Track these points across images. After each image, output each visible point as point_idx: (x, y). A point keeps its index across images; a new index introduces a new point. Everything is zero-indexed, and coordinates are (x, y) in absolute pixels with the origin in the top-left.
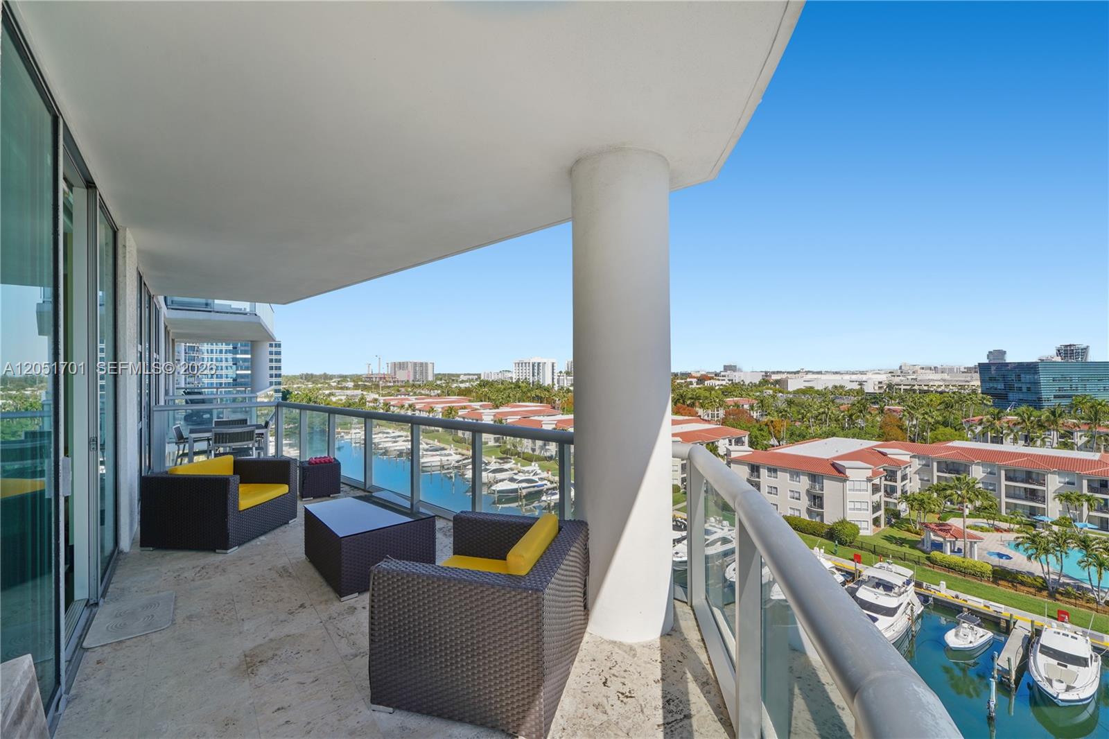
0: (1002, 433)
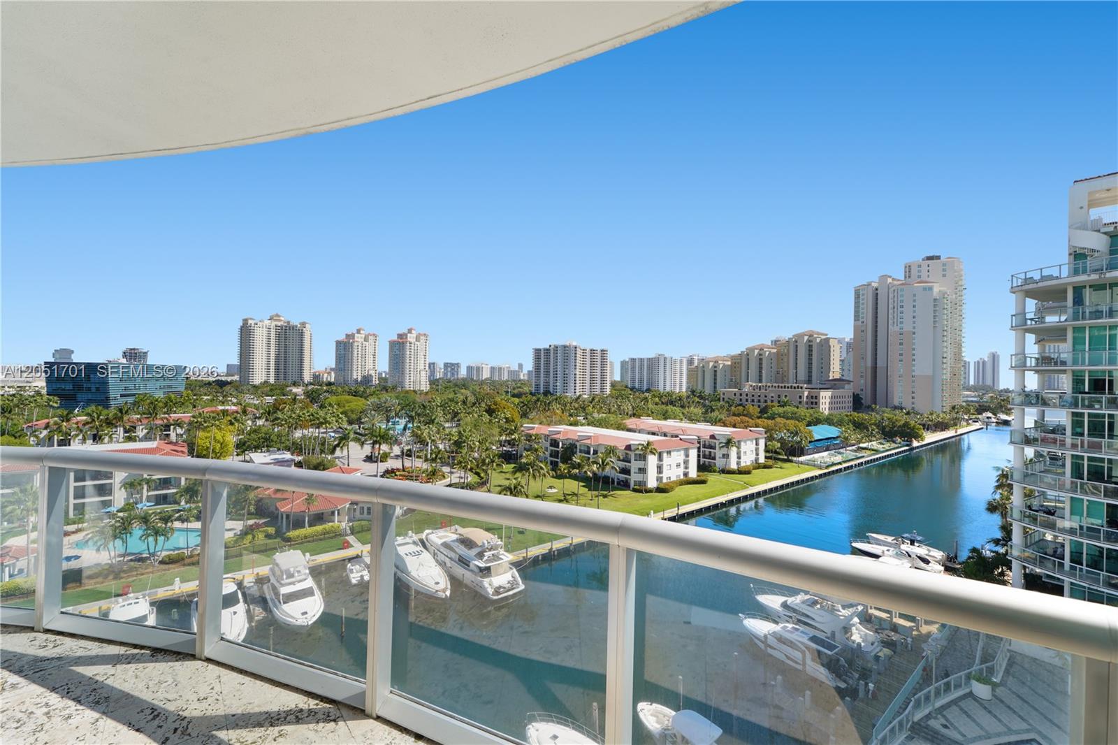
0: (70, 435)
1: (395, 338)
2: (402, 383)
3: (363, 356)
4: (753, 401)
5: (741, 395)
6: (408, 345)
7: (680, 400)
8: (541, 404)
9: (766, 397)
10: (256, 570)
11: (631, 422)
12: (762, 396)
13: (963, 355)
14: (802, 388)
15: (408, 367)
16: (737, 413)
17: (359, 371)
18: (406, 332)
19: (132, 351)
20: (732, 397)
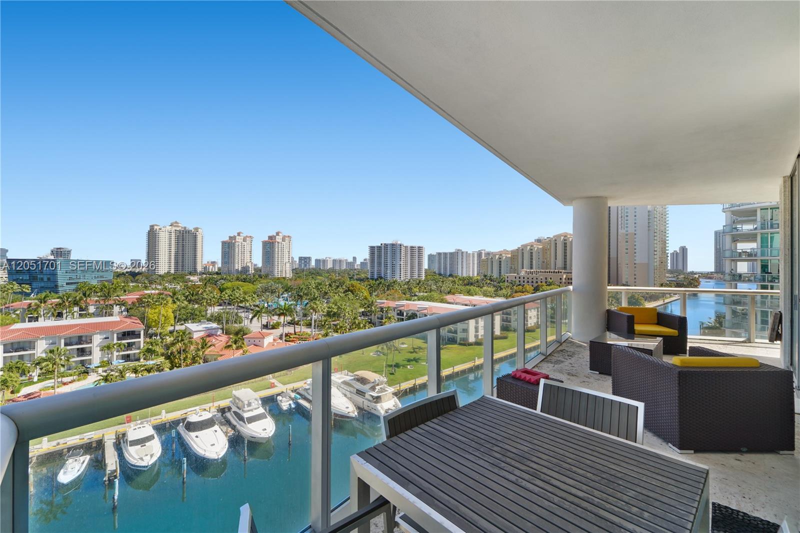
0: (40, 314)
1: (267, 239)
2: (272, 272)
3: (243, 253)
4: (528, 282)
5: (520, 278)
6: (277, 244)
7: (477, 282)
8: (382, 286)
9: (537, 279)
10: (216, 404)
11: (449, 298)
12: (535, 278)
13: (667, 248)
14: (561, 272)
15: (276, 260)
16: (518, 290)
17: (240, 264)
18: (275, 235)
19: (59, 250)
20: (514, 279)
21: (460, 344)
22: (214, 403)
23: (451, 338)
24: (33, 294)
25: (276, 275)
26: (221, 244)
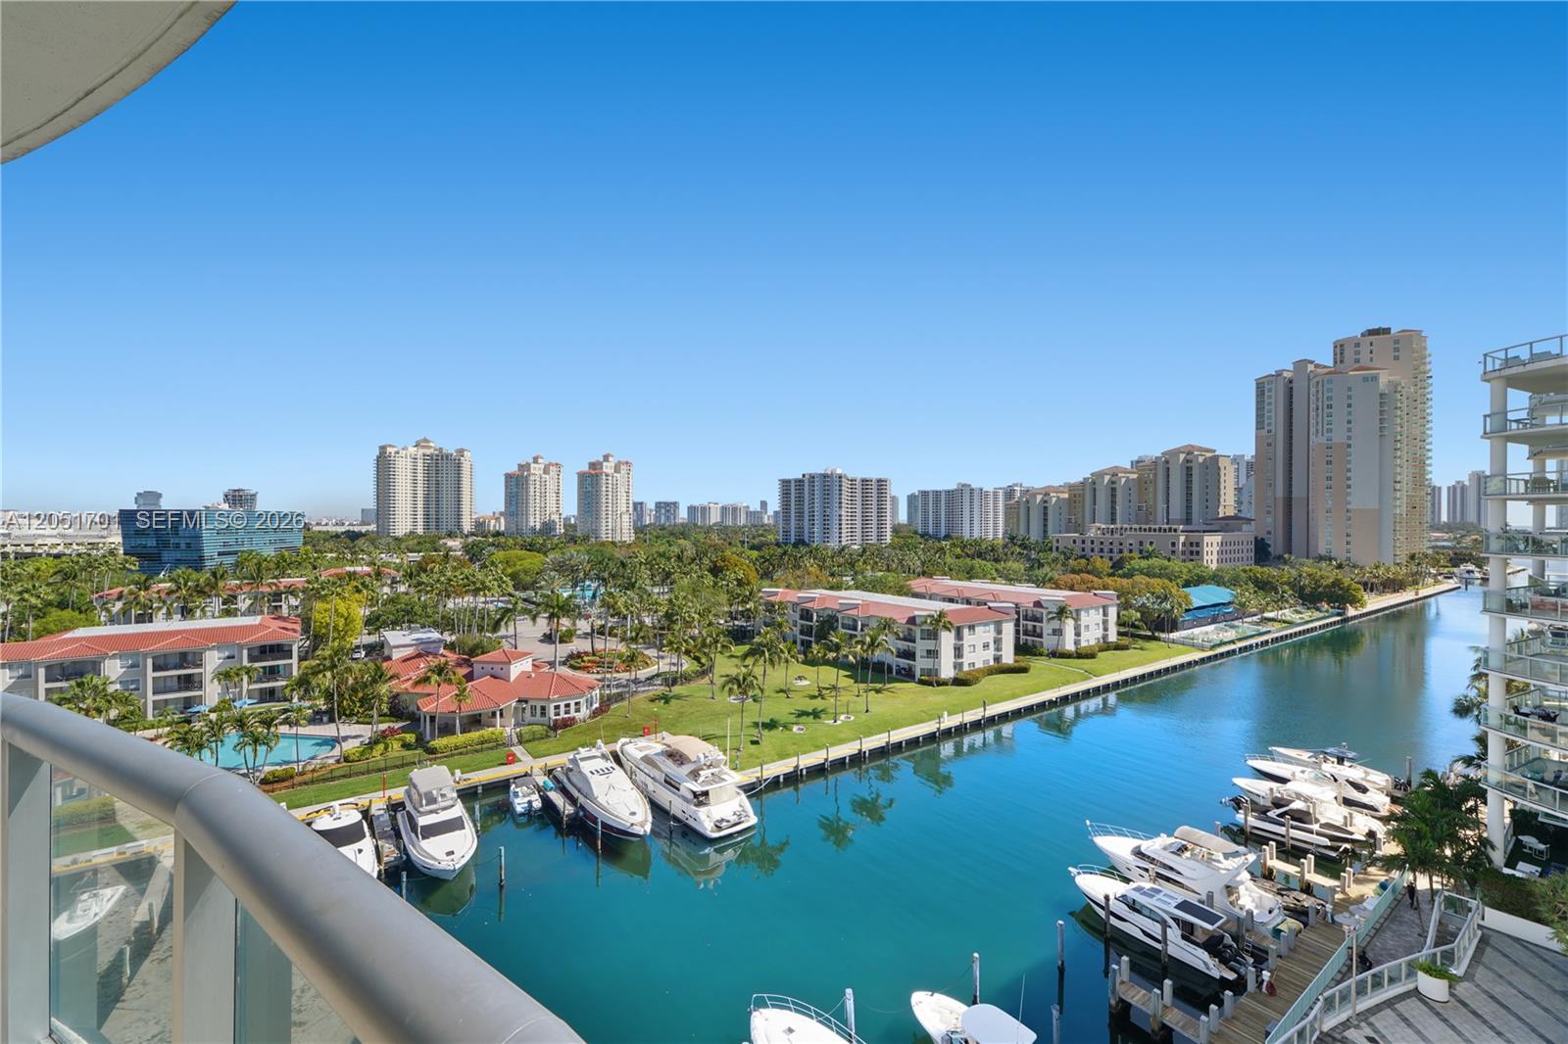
0: (151, 608)
1: (586, 468)
2: (596, 532)
3: (543, 495)
4: (1102, 550)
5: (1083, 542)
6: (604, 477)
7: (993, 550)
8: (789, 559)
9: (1121, 544)
10: (388, 793)
11: (918, 584)
12: (1116, 543)
14: (1175, 530)
15: (604, 509)
16: (1077, 568)
17: (538, 516)
18: (601, 460)
19: (237, 493)
20: (1071, 545)
21: (922, 682)
22: (386, 791)
23: (904, 669)
24: (163, 573)
25: (604, 536)
26: (503, 478)
